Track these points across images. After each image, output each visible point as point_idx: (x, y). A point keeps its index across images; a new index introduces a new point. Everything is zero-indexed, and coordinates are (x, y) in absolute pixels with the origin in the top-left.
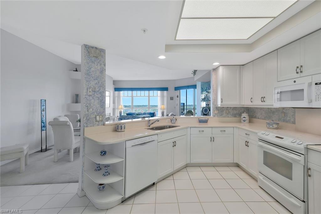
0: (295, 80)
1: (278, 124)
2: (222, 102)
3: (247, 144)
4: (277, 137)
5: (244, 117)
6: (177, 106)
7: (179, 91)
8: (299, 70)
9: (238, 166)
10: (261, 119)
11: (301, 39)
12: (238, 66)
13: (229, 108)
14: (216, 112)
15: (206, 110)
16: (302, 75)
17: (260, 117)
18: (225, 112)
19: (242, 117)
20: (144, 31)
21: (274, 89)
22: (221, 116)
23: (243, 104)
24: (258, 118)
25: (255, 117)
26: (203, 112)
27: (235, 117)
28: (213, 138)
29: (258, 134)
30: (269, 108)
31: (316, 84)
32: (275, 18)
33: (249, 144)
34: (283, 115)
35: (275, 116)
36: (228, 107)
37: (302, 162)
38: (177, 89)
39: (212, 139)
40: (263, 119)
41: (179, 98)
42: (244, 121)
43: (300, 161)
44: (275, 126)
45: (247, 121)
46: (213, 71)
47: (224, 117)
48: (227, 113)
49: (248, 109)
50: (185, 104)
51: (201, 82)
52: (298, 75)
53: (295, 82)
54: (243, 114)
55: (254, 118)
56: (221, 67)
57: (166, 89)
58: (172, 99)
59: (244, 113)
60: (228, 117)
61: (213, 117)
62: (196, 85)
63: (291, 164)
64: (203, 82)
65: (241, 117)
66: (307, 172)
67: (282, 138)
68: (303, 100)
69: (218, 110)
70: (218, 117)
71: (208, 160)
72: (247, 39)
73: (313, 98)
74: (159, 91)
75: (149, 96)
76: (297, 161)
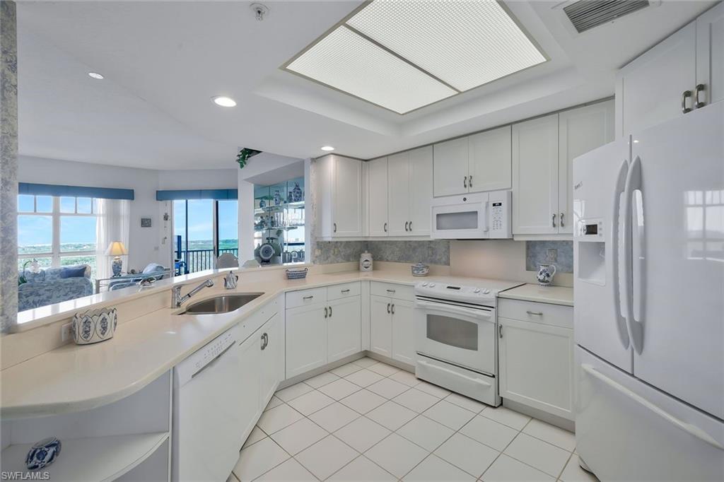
0: (465, 196)
1: (428, 267)
2: (335, 231)
3: (391, 309)
4: (448, 287)
5: (367, 261)
6: (163, 243)
7: (169, 201)
8: (468, 182)
9: (366, 355)
10: (391, 261)
11: (470, 136)
12: (359, 161)
13: (339, 244)
14: (318, 253)
15: (267, 251)
16: (471, 190)
17: (389, 258)
18: (332, 252)
19: (362, 260)
20: (259, 12)
21: (431, 209)
22: (327, 261)
23: (367, 235)
24: (387, 261)
25: (381, 259)
26: (259, 256)
27: (348, 261)
28: (330, 308)
29: (416, 287)
30: (406, 242)
31: (494, 205)
32: (460, 93)
33: (396, 309)
34: (430, 252)
35: (417, 254)
36: (337, 242)
37: (493, 320)
38: (164, 195)
39: (328, 312)
40: (396, 262)
41: (168, 222)
42: (366, 268)
43: (490, 317)
44: (426, 271)
45: (371, 267)
46: (312, 163)
47: (331, 263)
48: (336, 253)
49: (367, 245)
50: (183, 239)
51: (255, 185)
52: (466, 190)
53: (465, 199)
54: (363, 255)
55: (378, 260)
56: (332, 157)
57: (128, 194)
58: (146, 223)
59: (364, 252)
60: (338, 262)
61: (312, 264)
62: (237, 190)
63: (475, 326)
64: (259, 185)
65: (359, 261)
66: (499, 331)
67: (459, 288)
68: (476, 228)
69: (321, 249)
70: (320, 263)
71: (320, 362)
72: (403, 114)
73: (491, 225)
74: (100, 198)
75: (56, 215)
76: (484, 319)
